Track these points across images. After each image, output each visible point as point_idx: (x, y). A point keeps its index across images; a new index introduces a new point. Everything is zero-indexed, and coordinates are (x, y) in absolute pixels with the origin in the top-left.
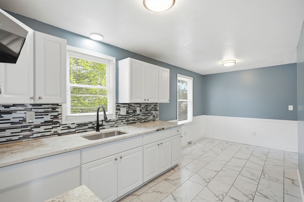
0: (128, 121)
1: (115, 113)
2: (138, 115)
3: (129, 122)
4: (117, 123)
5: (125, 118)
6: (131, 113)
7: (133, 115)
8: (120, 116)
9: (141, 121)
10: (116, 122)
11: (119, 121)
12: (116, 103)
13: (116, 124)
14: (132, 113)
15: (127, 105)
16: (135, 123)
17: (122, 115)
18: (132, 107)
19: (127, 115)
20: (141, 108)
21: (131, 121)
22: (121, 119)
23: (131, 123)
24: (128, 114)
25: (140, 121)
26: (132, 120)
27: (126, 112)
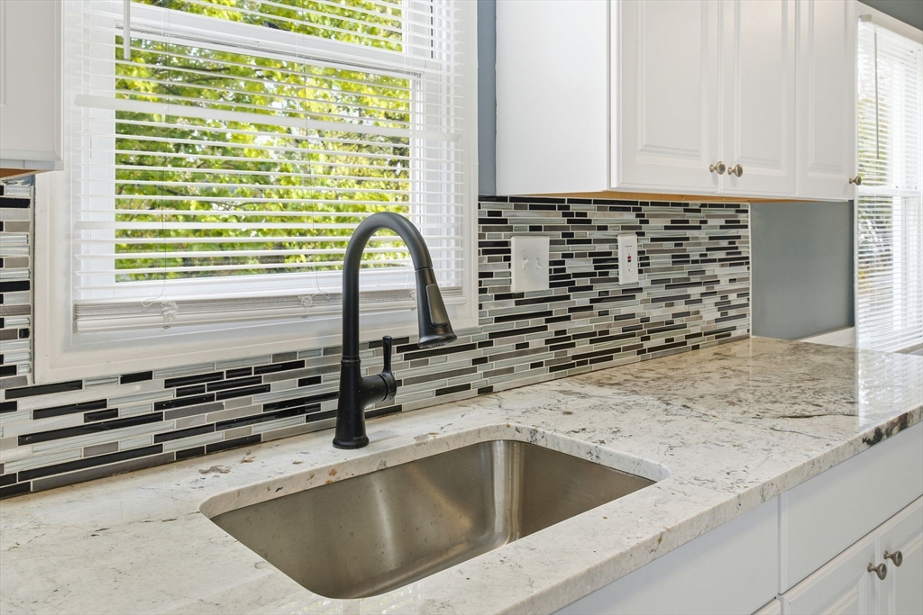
0: (560, 342)
1: (476, 279)
2: (629, 293)
3: (571, 352)
4: (483, 360)
5: (541, 321)
6: (579, 282)
7: (594, 294)
8: (510, 306)
9: (647, 345)
10: (479, 353)
11: (502, 345)
12: (481, 198)
13: (481, 369)
14: (586, 281)
15: (556, 218)
16: (606, 356)
17: (519, 298)
18: (590, 234)
19: (554, 292)
20: (646, 241)
21: (583, 347)
22: (514, 325)
23: (582, 360)
24: (564, 291)
25: (636, 341)
26: (594, 337)
27: (548, 267)
